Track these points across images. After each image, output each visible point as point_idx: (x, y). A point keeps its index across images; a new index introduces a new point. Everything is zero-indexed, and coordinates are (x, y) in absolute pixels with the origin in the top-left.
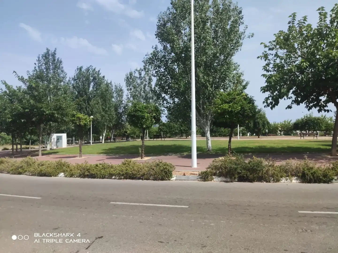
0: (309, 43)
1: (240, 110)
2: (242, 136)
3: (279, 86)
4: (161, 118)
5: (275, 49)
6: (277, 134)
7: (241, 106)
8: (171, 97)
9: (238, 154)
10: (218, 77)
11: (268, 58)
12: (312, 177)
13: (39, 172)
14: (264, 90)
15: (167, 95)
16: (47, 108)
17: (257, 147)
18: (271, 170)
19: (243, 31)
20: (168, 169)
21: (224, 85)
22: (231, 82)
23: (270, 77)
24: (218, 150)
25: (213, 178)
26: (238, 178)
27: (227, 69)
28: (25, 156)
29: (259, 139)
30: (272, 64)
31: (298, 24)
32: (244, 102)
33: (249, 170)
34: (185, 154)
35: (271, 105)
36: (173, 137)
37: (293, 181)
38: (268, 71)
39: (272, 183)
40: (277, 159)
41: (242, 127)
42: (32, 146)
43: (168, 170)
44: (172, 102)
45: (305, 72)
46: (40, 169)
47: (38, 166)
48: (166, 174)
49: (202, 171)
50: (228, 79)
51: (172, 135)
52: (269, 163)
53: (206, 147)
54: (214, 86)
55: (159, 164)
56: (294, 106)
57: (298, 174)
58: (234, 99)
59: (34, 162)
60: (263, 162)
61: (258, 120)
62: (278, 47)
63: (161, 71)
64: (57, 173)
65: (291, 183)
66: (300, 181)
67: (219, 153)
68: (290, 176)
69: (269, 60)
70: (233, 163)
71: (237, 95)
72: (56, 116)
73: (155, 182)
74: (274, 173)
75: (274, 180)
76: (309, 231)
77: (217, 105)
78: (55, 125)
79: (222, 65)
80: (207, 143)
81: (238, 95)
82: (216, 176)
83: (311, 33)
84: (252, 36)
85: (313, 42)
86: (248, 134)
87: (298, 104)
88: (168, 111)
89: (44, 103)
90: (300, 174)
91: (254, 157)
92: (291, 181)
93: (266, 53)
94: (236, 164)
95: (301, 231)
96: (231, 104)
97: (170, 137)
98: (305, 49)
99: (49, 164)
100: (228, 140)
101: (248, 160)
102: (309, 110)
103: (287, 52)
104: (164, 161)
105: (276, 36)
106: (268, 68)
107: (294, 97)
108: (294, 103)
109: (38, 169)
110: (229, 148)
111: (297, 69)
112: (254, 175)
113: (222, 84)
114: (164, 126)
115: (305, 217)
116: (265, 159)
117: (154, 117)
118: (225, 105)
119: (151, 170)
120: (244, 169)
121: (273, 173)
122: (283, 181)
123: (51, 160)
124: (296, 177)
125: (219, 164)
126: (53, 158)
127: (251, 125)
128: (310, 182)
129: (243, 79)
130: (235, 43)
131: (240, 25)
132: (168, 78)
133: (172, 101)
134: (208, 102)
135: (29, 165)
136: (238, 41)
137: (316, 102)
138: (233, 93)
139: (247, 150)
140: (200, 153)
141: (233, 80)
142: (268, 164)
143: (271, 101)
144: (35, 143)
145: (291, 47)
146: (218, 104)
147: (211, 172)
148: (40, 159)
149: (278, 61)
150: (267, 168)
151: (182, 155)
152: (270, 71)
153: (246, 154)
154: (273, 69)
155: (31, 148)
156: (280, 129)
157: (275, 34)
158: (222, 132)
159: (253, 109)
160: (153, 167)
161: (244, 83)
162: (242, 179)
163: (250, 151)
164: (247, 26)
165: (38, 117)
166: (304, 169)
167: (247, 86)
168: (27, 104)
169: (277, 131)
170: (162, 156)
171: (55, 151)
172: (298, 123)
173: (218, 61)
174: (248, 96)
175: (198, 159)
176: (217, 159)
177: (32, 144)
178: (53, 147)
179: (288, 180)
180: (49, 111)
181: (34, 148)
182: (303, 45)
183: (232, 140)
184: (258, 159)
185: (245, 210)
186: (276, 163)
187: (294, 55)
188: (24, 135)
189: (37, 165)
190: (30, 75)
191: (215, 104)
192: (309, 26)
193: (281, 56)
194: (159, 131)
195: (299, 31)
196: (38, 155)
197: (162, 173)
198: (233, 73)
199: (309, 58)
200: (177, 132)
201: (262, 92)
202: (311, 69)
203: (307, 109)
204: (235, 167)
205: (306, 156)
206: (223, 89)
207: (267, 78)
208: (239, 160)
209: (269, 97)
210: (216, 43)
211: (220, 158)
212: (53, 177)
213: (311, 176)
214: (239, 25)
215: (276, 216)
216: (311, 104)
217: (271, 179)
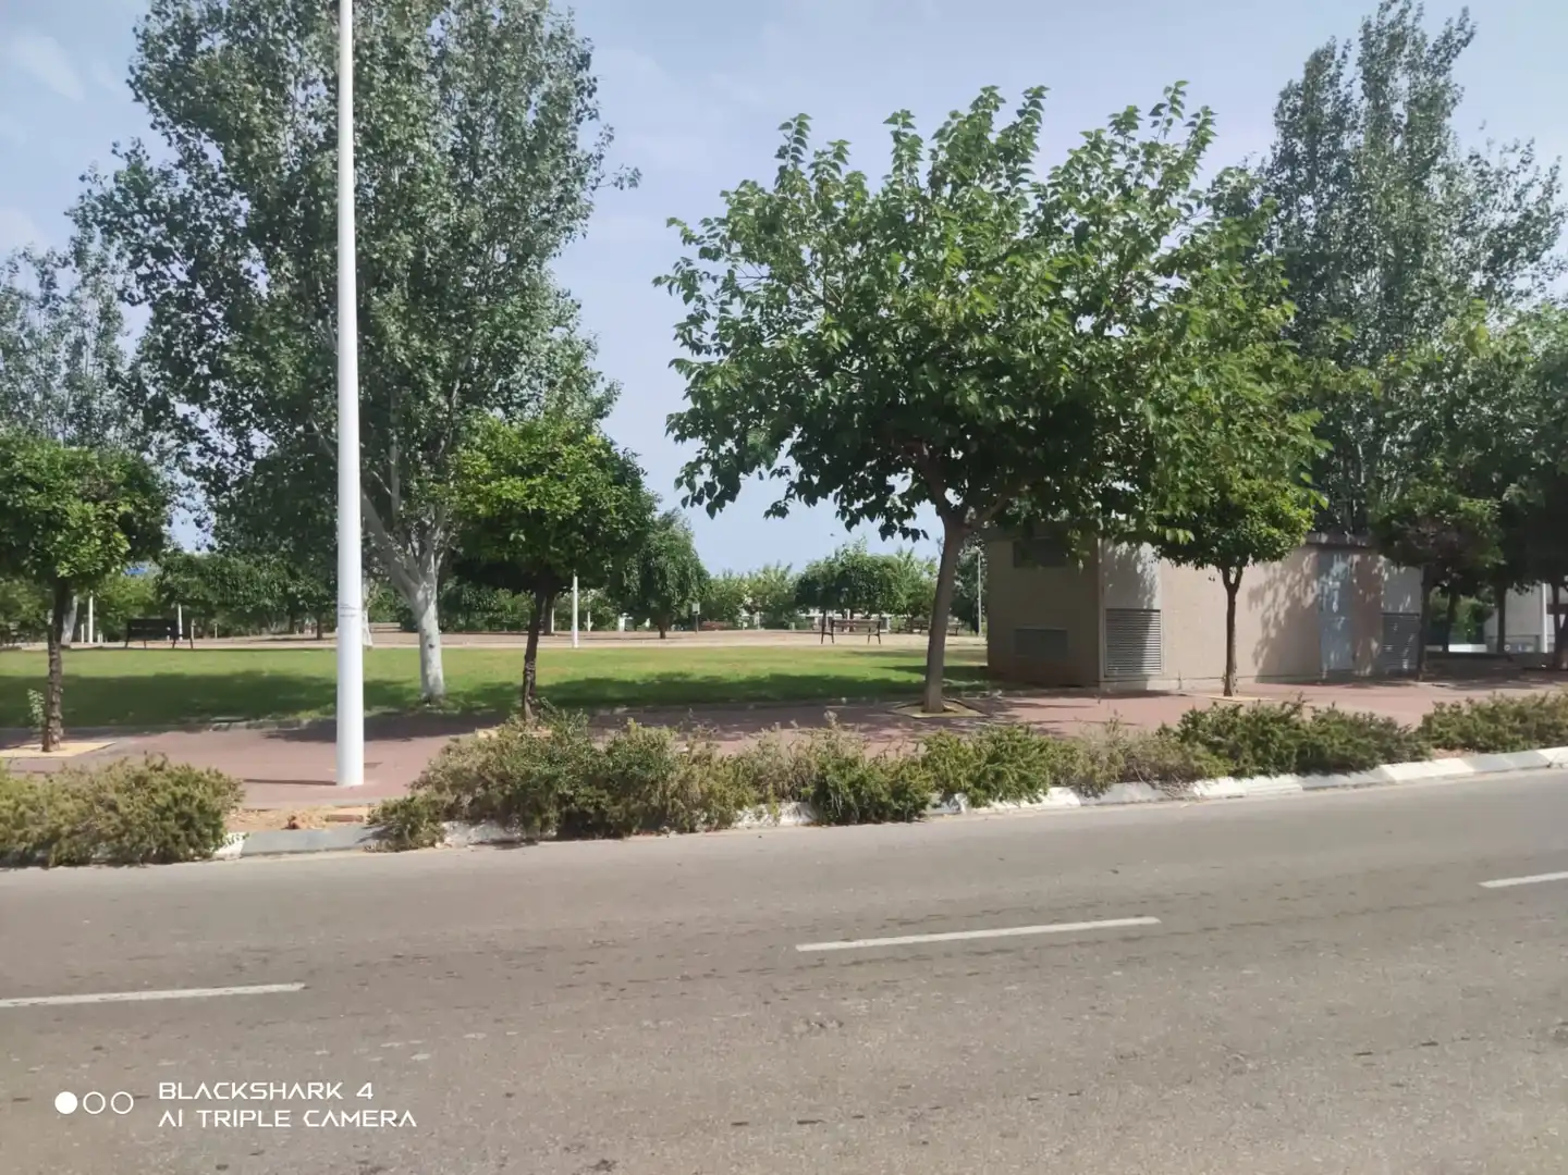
0: (855, 251)
1: (579, 512)
2: (593, 629)
3: (739, 417)
4: (165, 527)
5: (726, 255)
6: (735, 622)
7: (581, 491)
8: (229, 420)
9: (561, 714)
10: (477, 345)
11: (699, 290)
12: (852, 799)
14: (682, 427)
15: (203, 410)
17: (650, 680)
18: (698, 776)
19: (595, 152)
20: (201, 801)
21: (507, 388)
22: (540, 376)
23: (706, 374)
24: (478, 697)
25: (444, 831)
26: (559, 821)
27: (522, 316)
29: (660, 644)
30: (714, 318)
31: (812, 166)
32: (596, 474)
33: (607, 784)
34: (305, 722)
35: (710, 496)
36: (248, 635)
37: (786, 820)
38: (697, 347)
39: (702, 833)
40: (726, 730)
41: (593, 591)
43: (201, 808)
44: (231, 449)
45: (838, 369)
48: (185, 828)
49: (387, 799)
50: (528, 362)
51: (236, 622)
52: (692, 748)
53: (418, 684)
54: (458, 385)
55: (148, 774)
56: (797, 506)
57: (803, 790)
58: (554, 456)
60: (668, 743)
61: (662, 559)
62: (736, 248)
63: (169, 274)
65: (777, 830)
66: (807, 820)
67: (479, 708)
68: (772, 799)
69: (699, 299)
70: (538, 754)
71: (567, 441)
73: (125, 871)
74: (711, 792)
75: (708, 821)
76: (834, 1024)
77: (472, 482)
79: (498, 292)
80: (424, 663)
81: (570, 439)
82: (460, 820)
83: (861, 214)
84: (634, 183)
85: (867, 251)
86: (622, 622)
87: (811, 501)
88: (209, 492)
90: (810, 790)
91: (631, 721)
92: (776, 819)
93: (690, 268)
94: (550, 760)
95: (804, 1028)
96: (539, 480)
97: (225, 633)
98: (840, 274)
100: (525, 646)
101: (607, 739)
102: (849, 526)
103: (771, 276)
104: (176, 762)
105: (728, 201)
106: (696, 334)
107: (796, 470)
108: (797, 496)
110: (528, 688)
111: (810, 355)
112: (627, 805)
113: (499, 381)
114: (189, 574)
115: (822, 965)
116: (678, 732)
117: (125, 523)
118: (511, 481)
119: (98, 809)
120: (591, 780)
121: (706, 790)
122: (746, 821)
124: (794, 804)
125: (473, 761)
127: (633, 580)
128: (844, 819)
129: (595, 370)
130: (560, 200)
131: (581, 119)
132: (211, 317)
133: (235, 443)
134: (430, 462)
136: (571, 191)
137: (874, 497)
138: (546, 431)
139: (612, 693)
140: (385, 714)
141: (547, 368)
142: (690, 752)
143: (710, 480)
145: (785, 256)
146: (475, 476)
147: (434, 803)
149: (737, 310)
150: (682, 772)
151: (289, 724)
152: (705, 347)
153: (603, 712)
154: (717, 341)
156: (749, 601)
157: (724, 194)
158: (502, 608)
159: (631, 507)
160: (112, 796)
161: (598, 392)
162: (577, 826)
163: (618, 695)
164: (611, 129)
166: (823, 767)
167: (610, 402)
169: (738, 612)
170: (169, 733)
172: (814, 578)
173: (478, 271)
174: (613, 448)
175: (370, 743)
176: (466, 739)
179: (766, 816)
182: (831, 259)
183: (539, 646)
184: (647, 731)
185: (581, 968)
186: (718, 746)
187: (799, 294)
191: (460, 474)
192: (856, 181)
193: (749, 292)
194: (159, 597)
195: (816, 195)
197: (166, 823)
198: (549, 335)
199: (852, 312)
200: (266, 606)
201: (672, 435)
202: (858, 358)
203: (843, 523)
204: (547, 771)
205: (831, 714)
206: (501, 406)
207: (693, 376)
208: (566, 742)
209: (699, 461)
210: (471, 181)
211: (482, 734)
213: (847, 795)
214: (579, 121)
215: (706, 976)
216: (858, 505)
217: (698, 817)
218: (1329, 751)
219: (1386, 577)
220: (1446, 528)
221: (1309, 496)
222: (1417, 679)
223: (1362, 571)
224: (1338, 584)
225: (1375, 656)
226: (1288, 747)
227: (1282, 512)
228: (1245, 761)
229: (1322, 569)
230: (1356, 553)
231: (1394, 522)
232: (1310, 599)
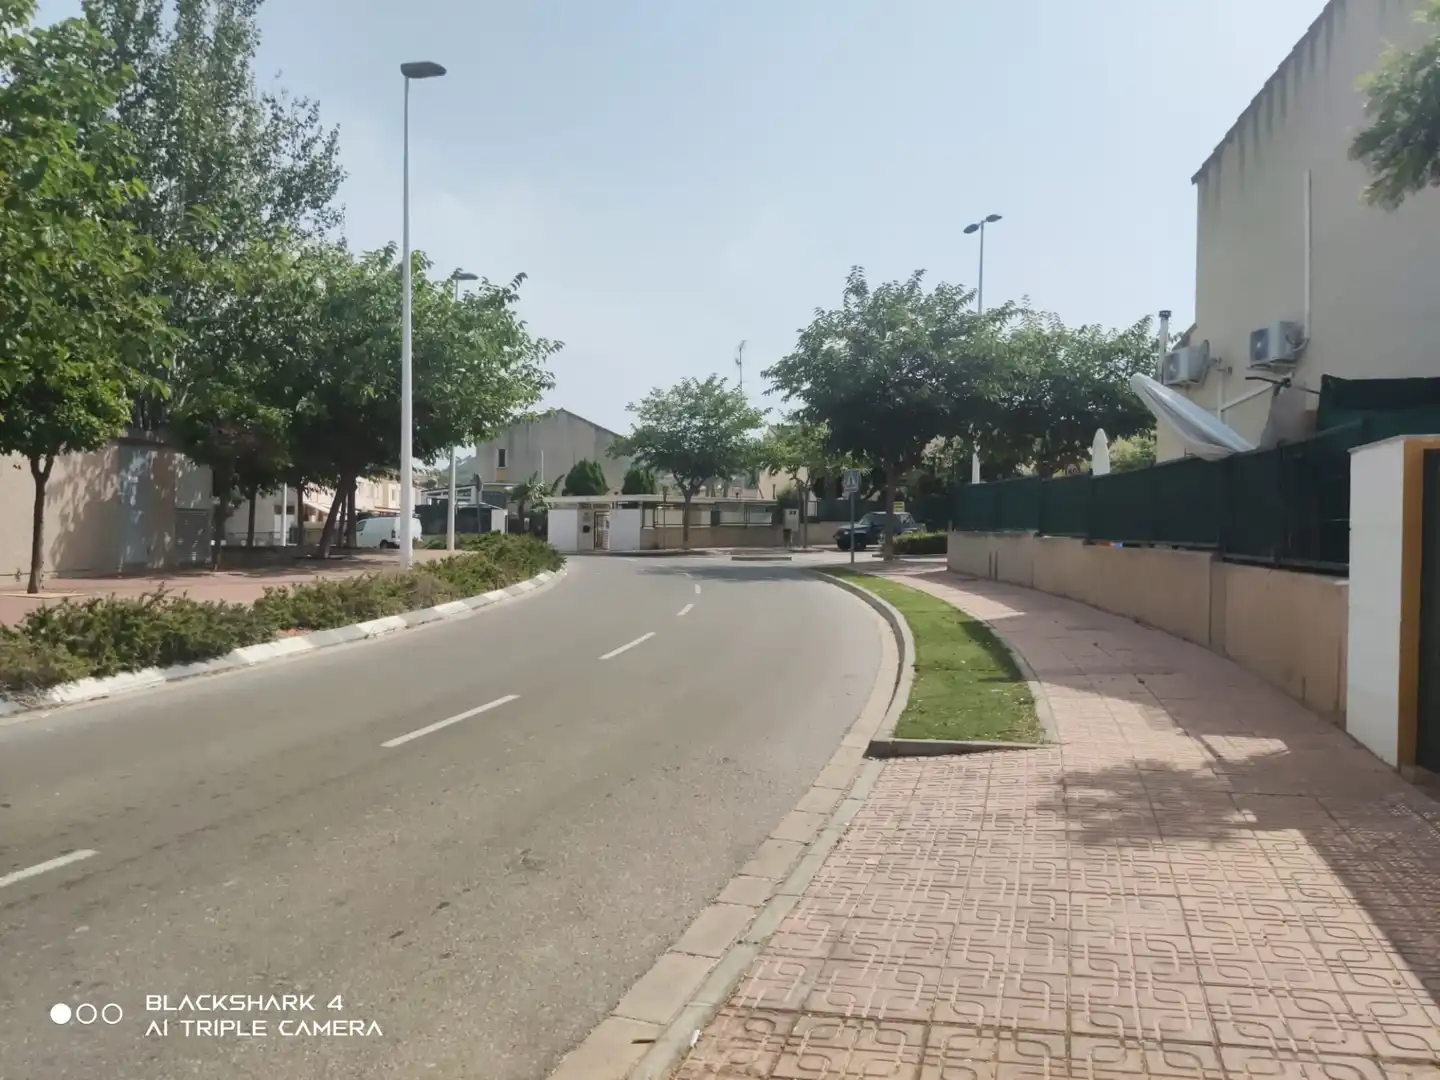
218: (192, 640)
219: (180, 474)
220: (246, 432)
221: (151, 384)
222: (212, 569)
223: (160, 466)
224: (136, 479)
225: (167, 548)
226: (152, 639)
227: (102, 401)
228: (108, 659)
229: (122, 463)
230: (153, 450)
231: (198, 422)
232: (109, 494)
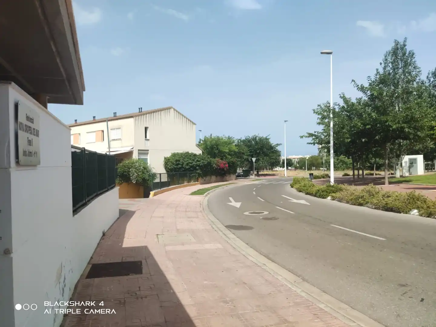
13: (384, 205)
16: (394, 121)
28: (367, 184)
42: (377, 172)
46: (386, 202)
47: (382, 198)
59: (378, 192)
64: (408, 209)
72: (407, 130)
78: (406, 144)
89: (390, 115)
99: (397, 196)
109: (383, 201)
123: (401, 190)
126: (404, 188)
135: (372, 196)
144: (381, 168)
148: (387, 188)
155: (376, 174)
165: (382, 134)
168: (368, 119)
171: (407, 179)
177: (378, 169)
178: (405, 173)
180: (397, 125)
181: (380, 175)
188: (367, 157)
189: (382, 196)
190: (371, 81)
196: (384, 184)
212: (402, 214)
